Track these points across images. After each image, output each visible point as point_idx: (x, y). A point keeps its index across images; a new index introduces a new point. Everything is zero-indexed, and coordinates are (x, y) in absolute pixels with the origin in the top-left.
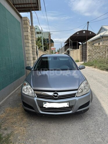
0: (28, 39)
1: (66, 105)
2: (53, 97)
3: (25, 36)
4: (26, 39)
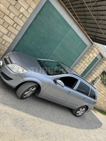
0: (84, 60)
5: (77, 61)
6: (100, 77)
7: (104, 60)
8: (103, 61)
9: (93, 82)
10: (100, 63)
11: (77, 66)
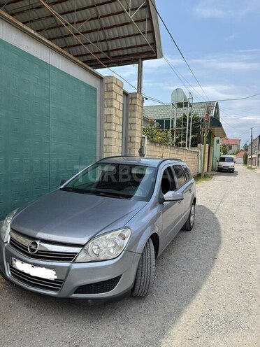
0: (111, 123)
1: (50, 275)
2: (27, 250)
3: (107, 115)
4: (107, 122)
5: (98, 133)
6: (144, 136)
7: (132, 99)
8: (133, 103)
9: (141, 153)
10: (130, 109)
11: (105, 143)
